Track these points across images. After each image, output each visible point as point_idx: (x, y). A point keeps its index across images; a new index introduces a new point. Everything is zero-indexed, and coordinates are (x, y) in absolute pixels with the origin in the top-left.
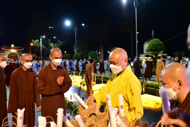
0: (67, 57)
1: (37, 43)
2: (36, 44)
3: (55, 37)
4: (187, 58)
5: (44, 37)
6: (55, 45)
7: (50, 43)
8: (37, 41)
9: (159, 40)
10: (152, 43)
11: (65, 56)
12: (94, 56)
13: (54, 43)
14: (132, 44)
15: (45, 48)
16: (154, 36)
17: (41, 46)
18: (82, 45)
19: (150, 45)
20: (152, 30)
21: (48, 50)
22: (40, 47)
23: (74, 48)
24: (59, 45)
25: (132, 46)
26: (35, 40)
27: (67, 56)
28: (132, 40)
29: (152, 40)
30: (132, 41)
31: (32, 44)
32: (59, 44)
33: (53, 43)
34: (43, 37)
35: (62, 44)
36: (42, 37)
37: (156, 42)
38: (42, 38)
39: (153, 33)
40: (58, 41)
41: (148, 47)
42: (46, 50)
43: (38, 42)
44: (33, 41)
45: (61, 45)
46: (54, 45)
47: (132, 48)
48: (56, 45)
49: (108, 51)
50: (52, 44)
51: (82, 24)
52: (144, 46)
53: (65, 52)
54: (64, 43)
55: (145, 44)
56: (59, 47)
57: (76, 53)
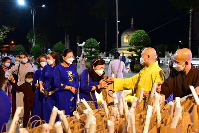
0: (20, 50)
4: (170, 52)
9: (144, 32)
10: (136, 35)
11: (18, 48)
12: (61, 49)
14: (106, 35)
16: (134, 25)
18: (40, 34)
19: (134, 38)
20: (132, 18)
23: (28, 37)
24: (4, 32)
25: (106, 37)
27: (20, 48)
28: (106, 29)
29: (137, 31)
30: (106, 31)
32: (5, 30)
35: (10, 31)
37: (141, 33)
39: (132, 21)
40: (3, 26)
41: (132, 40)
45: (7, 33)
47: (106, 39)
49: (77, 43)
51: (42, 5)
52: (122, 37)
53: (13, 42)
54: (13, 29)
55: (123, 35)
56: (4, 35)
57: (34, 44)
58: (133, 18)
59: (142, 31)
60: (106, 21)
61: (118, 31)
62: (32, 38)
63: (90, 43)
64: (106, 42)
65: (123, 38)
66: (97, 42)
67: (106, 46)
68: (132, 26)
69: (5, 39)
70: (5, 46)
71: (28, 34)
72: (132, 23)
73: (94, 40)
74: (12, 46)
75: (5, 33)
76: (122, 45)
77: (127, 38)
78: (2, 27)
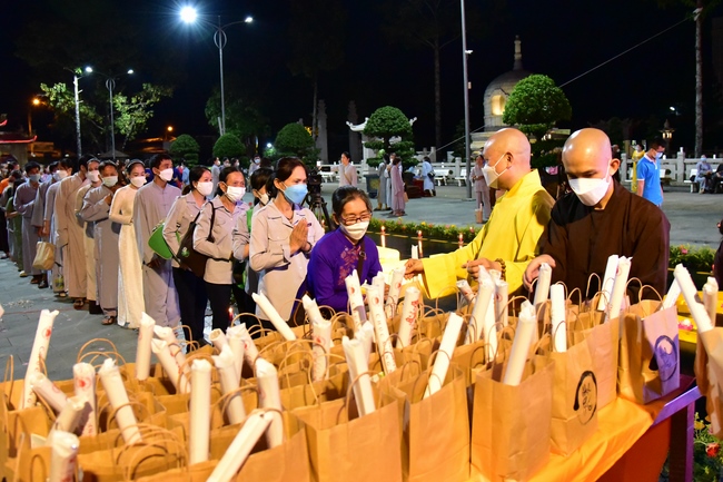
0: (187, 149)
1: (61, 94)
2: (56, 101)
3: (131, 72)
5: (89, 70)
6: (134, 100)
7: (113, 96)
8: (61, 87)
9: (549, 81)
10: (523, 90)
11: (179, 145)
12: (298, 143)
13: (129, 95)
14: (437, 94)
15: (91, 114)
16: (522, 60)
17: (77, 108)
18: (240, 101)
19: (516, 100)
20: (515, 39)
21: (106, 123)
22: (72, 110)
23: (207, 112)
24: (148, 102)
25: (437, 100)
26: (51, 86)
27: (186, 145)
29: (526, 79)
31: (36, 102)
32: (148, 96)
33: (123, 95)
34: (83, 70)
35: (161, 97)
36: (79, 71)
37: (539, 85)
38: (78, 76)
39: (518, 49)
40: (145, 86)
41: (511, 106)
42: (98, 123)
43: (65, 93)
44: (43, 87)
45: (155, 103)
46: (129, 102)
47: (438, 108)
48: (138, 102)
49: (348, 123)
50: (120, 100)
51: (245, 18)
52: (486, 100)
53: (170, 129)
54: (169, 91)
55: (488, 92)
56: (147, 109)
57: (222, 131)
58: (519, 39)
59: (543, 78)
60: (437, 53)
61: (469, 81)
62: (218, 112)
63: (383, 121)
64: (438, 118)
65: (491, 102)
66: (403, 116)
67: (437, 129)
68: (517, 65)
69: (149, 121)
70: (150, 140)
71: (208, 103)
72: (517, 56)
73: (396, 112)
74: (170, 139)
75: (148, 105)
76: (488, 123)
77: (502, 100)
78: (141, 90)
